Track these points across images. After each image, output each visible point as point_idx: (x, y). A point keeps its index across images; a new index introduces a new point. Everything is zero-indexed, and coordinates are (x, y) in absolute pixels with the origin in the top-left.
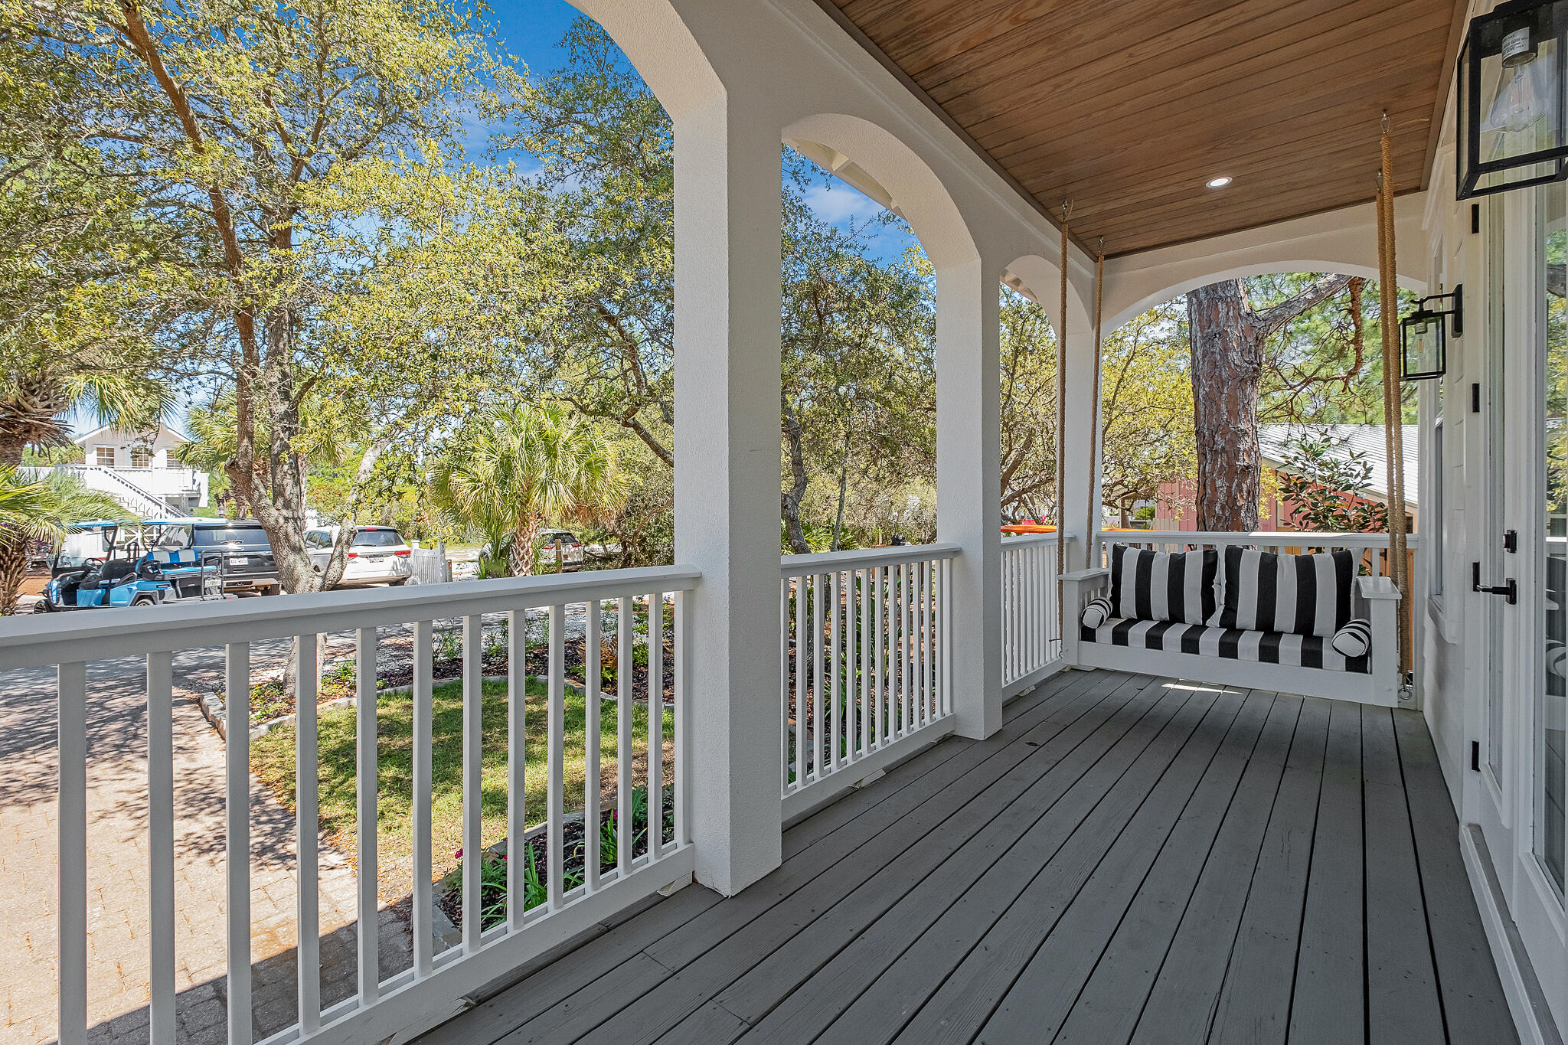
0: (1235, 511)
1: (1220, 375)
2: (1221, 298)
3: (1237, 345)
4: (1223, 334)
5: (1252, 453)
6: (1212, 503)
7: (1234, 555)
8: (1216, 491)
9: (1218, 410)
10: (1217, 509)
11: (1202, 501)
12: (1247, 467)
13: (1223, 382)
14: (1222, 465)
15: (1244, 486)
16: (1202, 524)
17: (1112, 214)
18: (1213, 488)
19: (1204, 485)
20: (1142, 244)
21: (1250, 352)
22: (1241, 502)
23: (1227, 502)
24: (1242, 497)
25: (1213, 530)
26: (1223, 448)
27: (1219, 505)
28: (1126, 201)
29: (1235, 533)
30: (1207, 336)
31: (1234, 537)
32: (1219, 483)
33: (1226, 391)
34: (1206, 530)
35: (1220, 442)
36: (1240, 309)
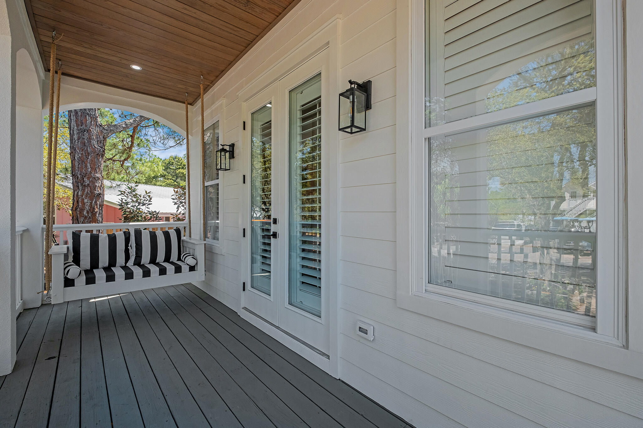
0: (94, 214)
1: (87, 150)
2: (88, 114)
3: (96, 138)
4: (89, 131)
5: (102, 188)
6: (82, 210)
7: (138, 233)
8: (84, 204)
9: (86, 166)
10: (85, 213)
11: (76, 209)
12: (100, 194)
13: (88, 153)
14: (87, 193)
15: (98, 202)
16: (75, 220)
17: (77, 53)
18: (83, 203)
19: (78, 201)
20: (79, 75)
21: (101, 142)
22: (96, 210)
23: (90, 210)
24: (97, 207)
25: (83, 223)
26: (88, 184)
27: (86, 211)
28: (89, 51)
29: (94, 224)
30: (80, 129)
31: (93, 226)
32: (86, 201)
33: (90, 158)
34: (79, 223)
35: (87, 182)
36: (97, 122)
